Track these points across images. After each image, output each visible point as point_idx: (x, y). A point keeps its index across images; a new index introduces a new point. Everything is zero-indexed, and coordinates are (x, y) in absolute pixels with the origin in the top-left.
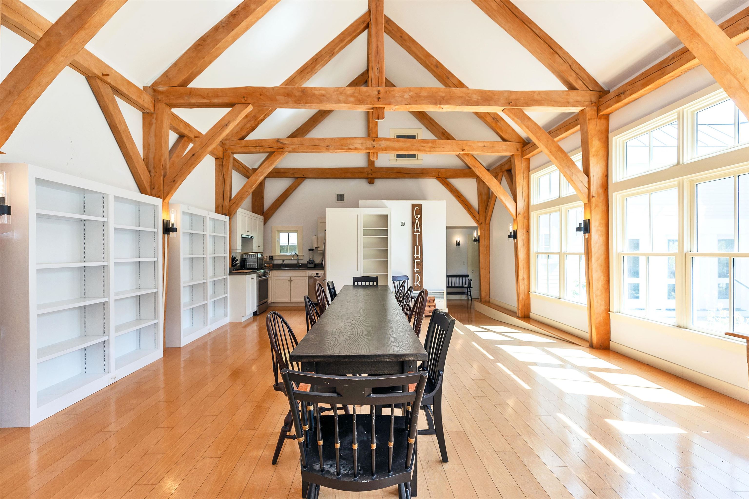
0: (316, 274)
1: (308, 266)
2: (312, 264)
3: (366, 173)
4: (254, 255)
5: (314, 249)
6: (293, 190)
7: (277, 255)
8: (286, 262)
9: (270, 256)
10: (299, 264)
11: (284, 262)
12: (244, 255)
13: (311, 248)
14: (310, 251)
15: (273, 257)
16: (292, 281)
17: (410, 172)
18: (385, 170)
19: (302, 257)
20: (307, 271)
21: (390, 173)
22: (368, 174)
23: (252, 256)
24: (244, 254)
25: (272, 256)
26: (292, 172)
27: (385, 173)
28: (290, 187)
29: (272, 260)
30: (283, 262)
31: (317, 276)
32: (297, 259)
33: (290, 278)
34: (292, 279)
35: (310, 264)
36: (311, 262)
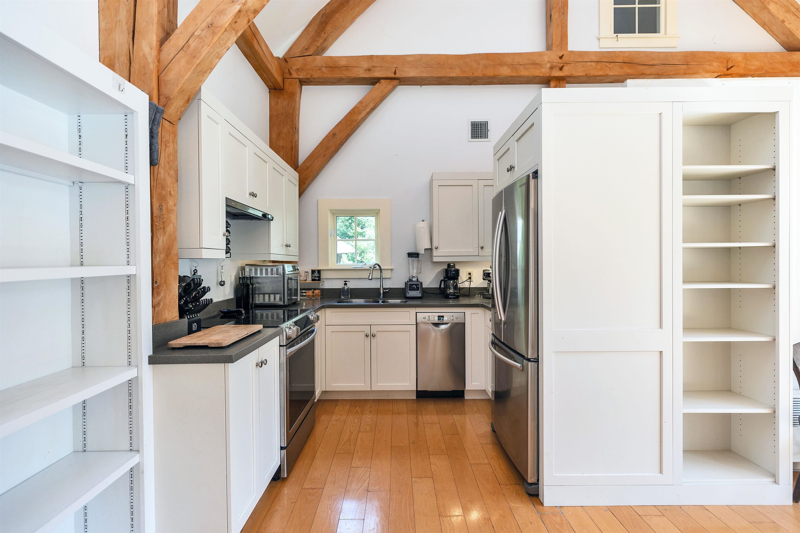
0: (436, 318)
1: (408, 295)
2: (418, 289)
3: (548, 65)
4: (275, 269)
5: (422, 252)
6: (368, 110)
7: (329, 268)
8: (352, 285)
9: (313, 272)
10: (384, 289)
11: (348, 285)
12: (247, 269)
13: (413, 251)
14: (410, 259)
15: (321, 272)
16: (374, 336)
17: (655, 62)
18: (594, 59)
19: (390, 271)
20: (413, 311)
21: (607, 64)
22: (552, 68)
23: (269, 270)
24: (246, 265)
25: (319, 272)
26: (365, 65)
27: (593, 64)
28: (361, 102)
29: (319, 280)
30: (346, 284)
31: (440, 322)
32: (380, 277)
33: (367, 330)
34: (374, 331)
35: (412, 289)
36: (414, 285)
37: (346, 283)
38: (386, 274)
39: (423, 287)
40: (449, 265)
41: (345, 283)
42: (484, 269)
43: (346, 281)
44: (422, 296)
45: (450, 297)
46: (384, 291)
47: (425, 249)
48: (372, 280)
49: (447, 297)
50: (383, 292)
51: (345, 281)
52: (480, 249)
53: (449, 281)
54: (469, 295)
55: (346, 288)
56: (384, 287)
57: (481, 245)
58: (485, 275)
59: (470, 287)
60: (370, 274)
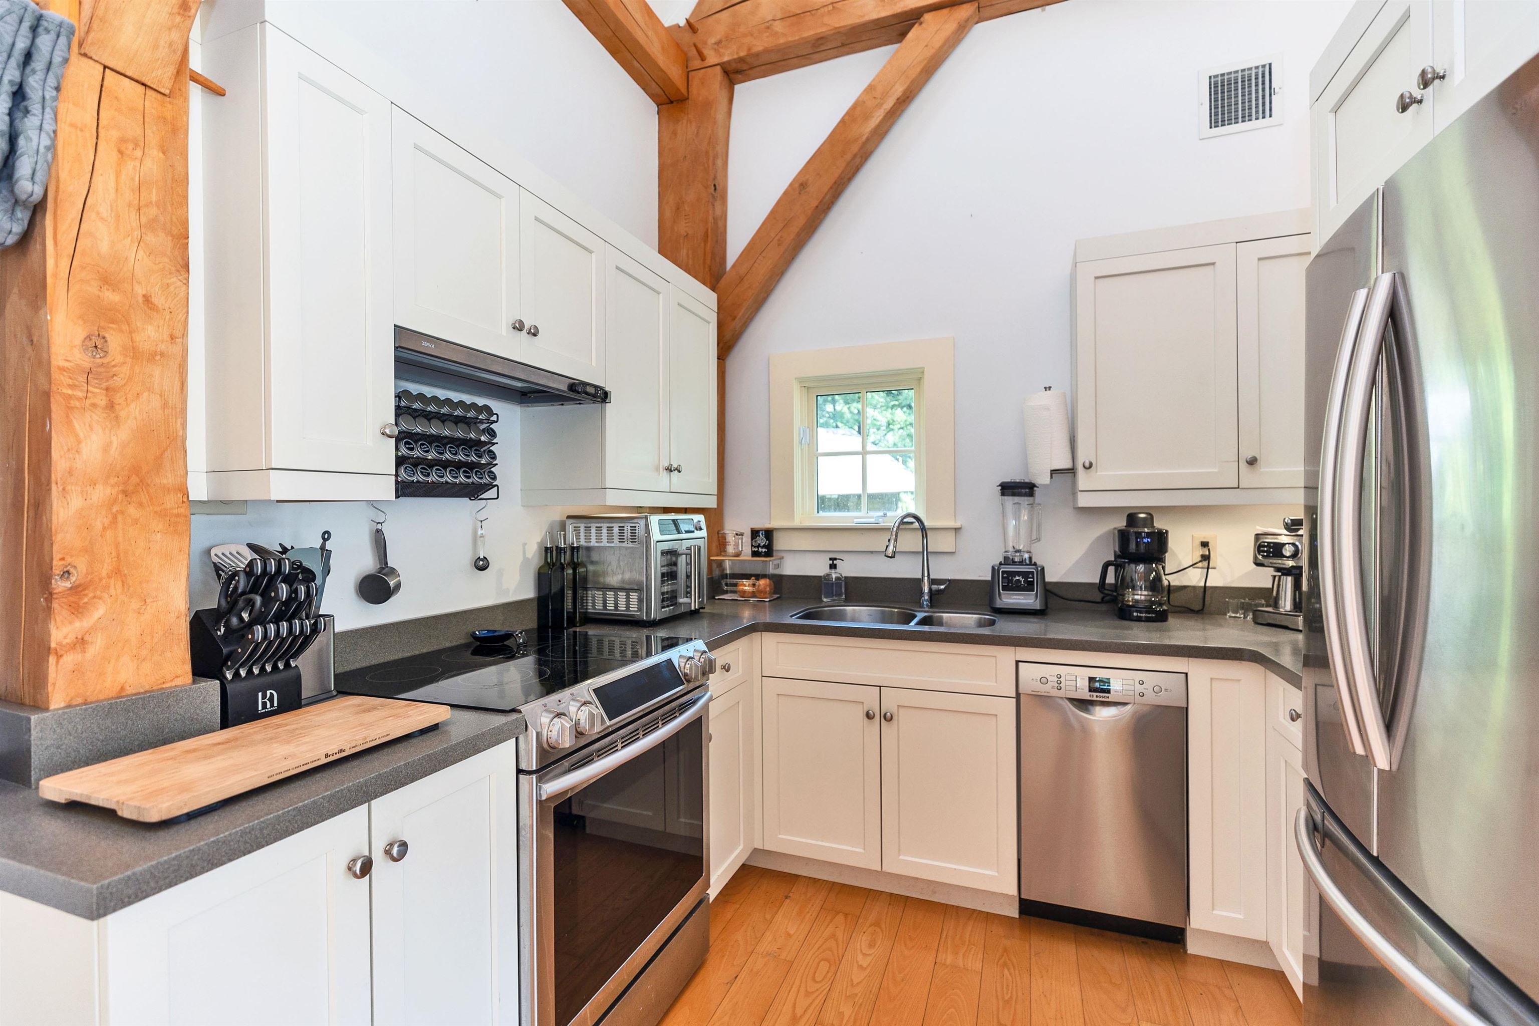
0: (1083, 684)
1: (999, 604)
2: (1029, 587)
5: (1042, 479)
6: (889, 104)
7: (797, 523)
8: (849, 568)
9: (755, 533)
10: (933, 582)
11: (839, 570)
13: (1014, 475)
14: (1010, 501)
15: (776, 535)
16: (888, 718)
19: (952, 534)
20: (1006, 656)
24: (569, 517)
25: (769, 534)
29: (770, 554)
30: (833, 566)
31: (1094, 698)
32: (921, 550)
33: (870, 698)
34: (889, 705)
35: (1011, 585)
36: (1019, 576)
37: (835, 562)
38: (937, 543)
39: (1047, 580)
40: (1132, 518)
41: (833, 562)
42: (1260, 529)
43: (836, 559)
44: (1043, 608)
45: (1135, 614)
46: (934, 587)
47: (1054, 472)
48: (894, 557)
49: (1124, 613)
50: (930, 590)
51: (831, 559)
52: (1243, 465)
53: (1133, 566)
54: (1202, 610)
55: (834, 576)
56: (932, 577)
57: (1247, 454)
58: (1264, 551)
59: (1207, 585)
60: (889, 540)
